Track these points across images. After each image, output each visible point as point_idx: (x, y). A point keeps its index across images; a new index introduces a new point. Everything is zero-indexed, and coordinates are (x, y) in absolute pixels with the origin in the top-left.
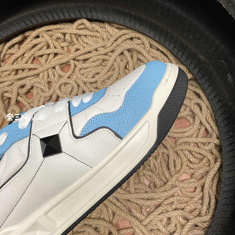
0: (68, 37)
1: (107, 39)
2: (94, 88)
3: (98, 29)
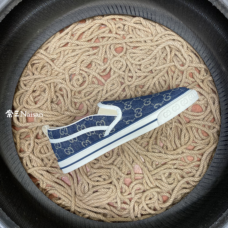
0: (126, 28)
1: (155, 35)
2: (137, 69)
3: (150, 27)
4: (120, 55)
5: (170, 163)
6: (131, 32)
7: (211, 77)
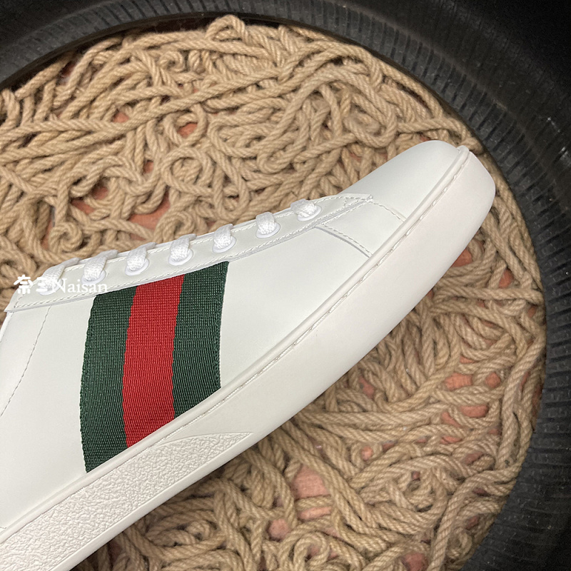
0: (193, 58)
2: (250, 171)
3: (262, 40)
4: (189, 139)
6: (210, 68)
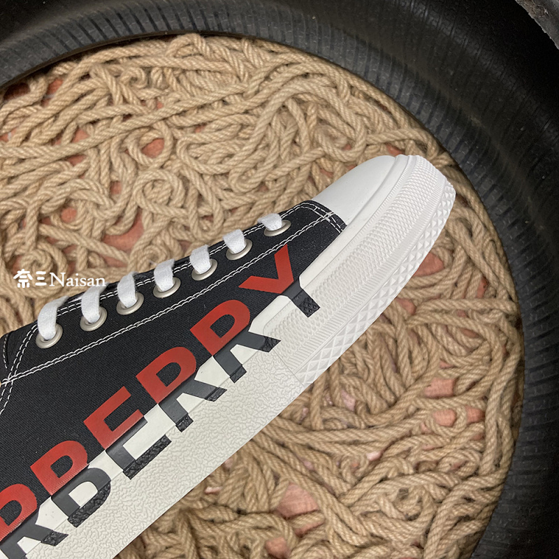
0: (155, 75)
1: (247, 75)
2: (222, 189)
3: (224, 54)
4: (157, 161)
5: (395, 450)
6: (175, 84)
7: (444, 156)
